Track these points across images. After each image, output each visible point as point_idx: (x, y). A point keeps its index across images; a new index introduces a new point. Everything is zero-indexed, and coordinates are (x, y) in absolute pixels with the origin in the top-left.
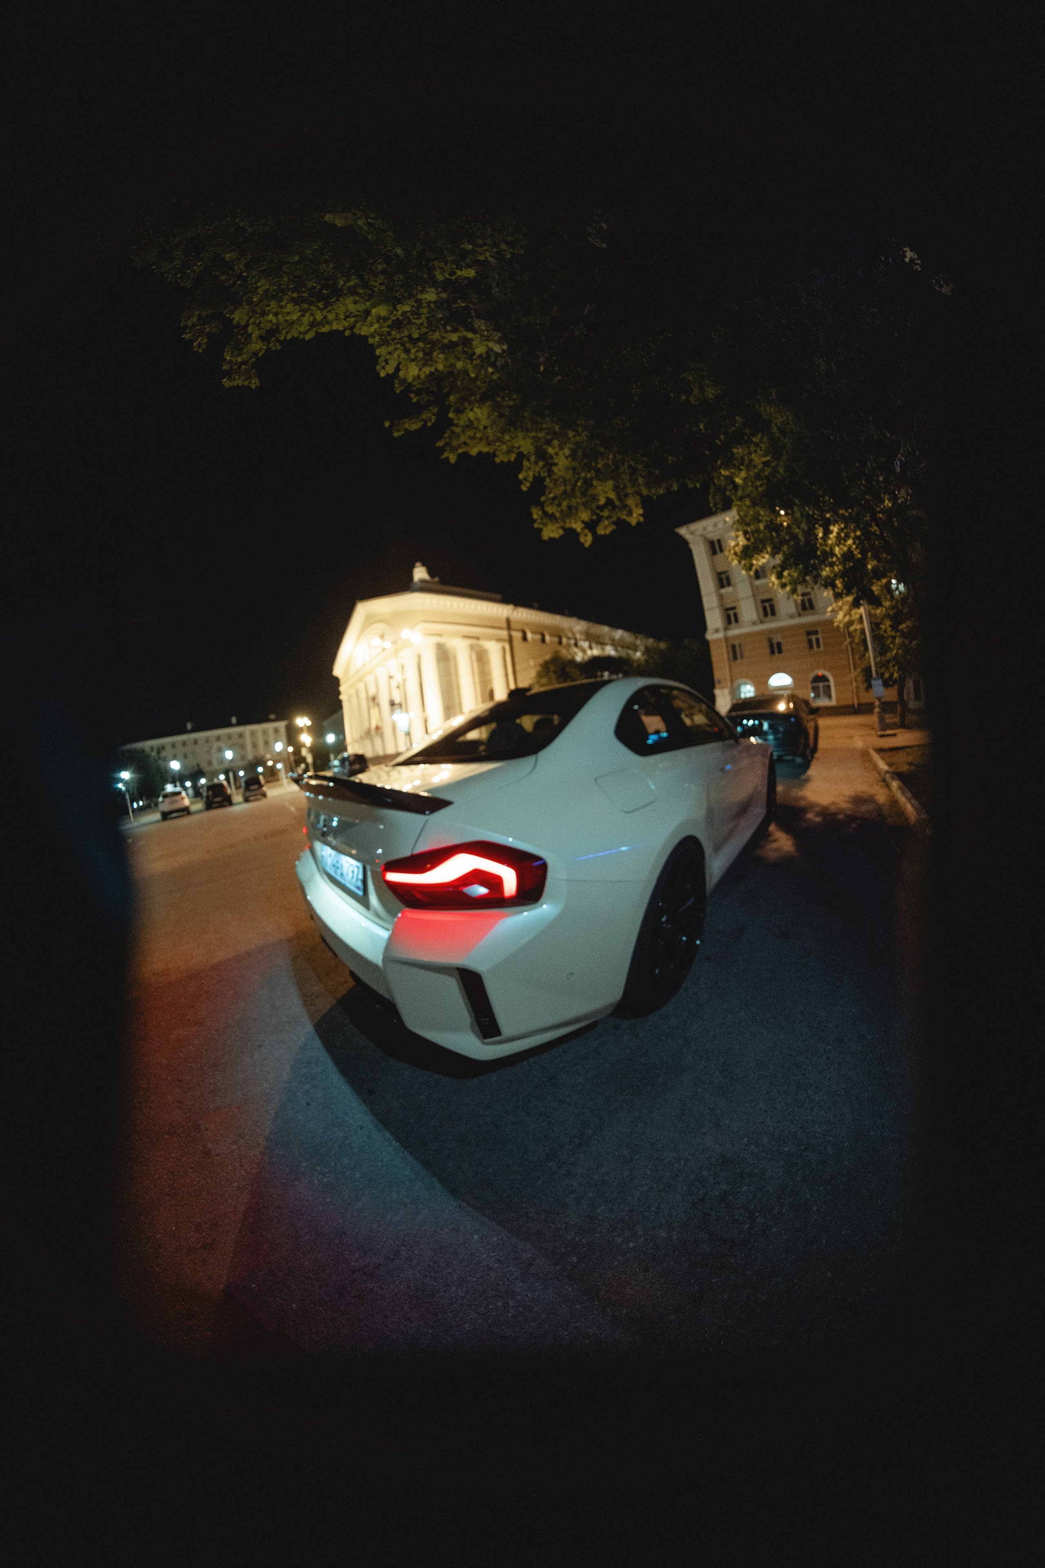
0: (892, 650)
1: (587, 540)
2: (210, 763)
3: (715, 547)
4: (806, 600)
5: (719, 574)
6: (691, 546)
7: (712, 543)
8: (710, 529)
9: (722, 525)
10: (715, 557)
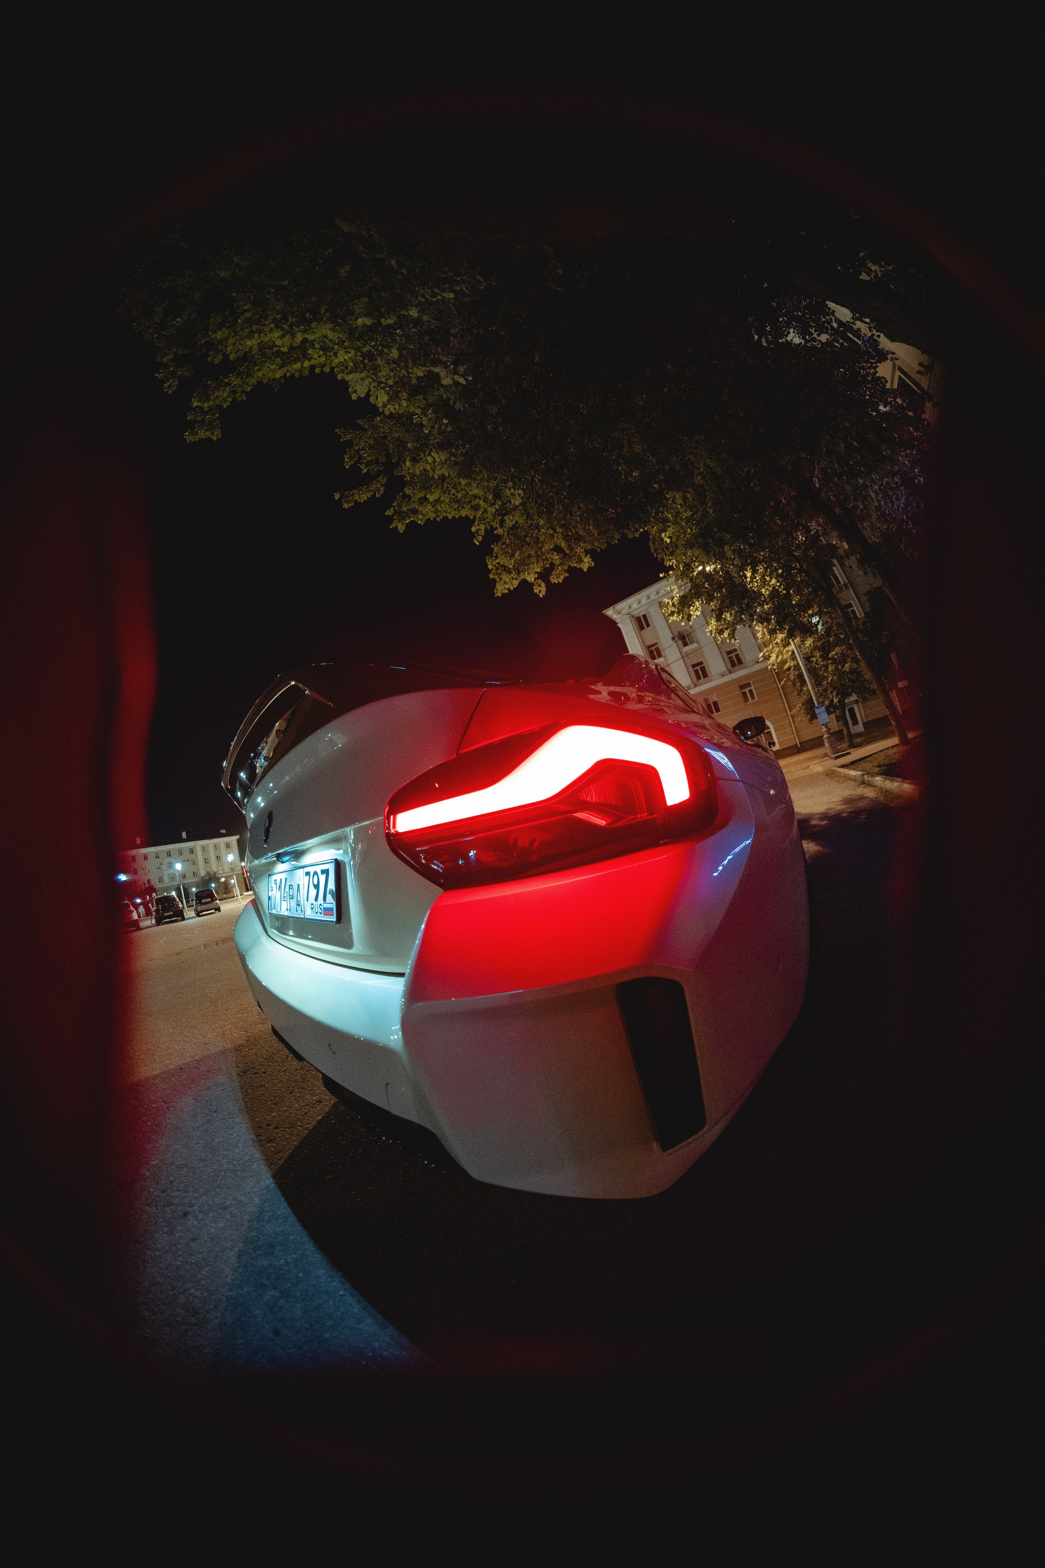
0: (827, 678)
1: (541, 590)
2: (161, 880)
3: (642, 623)
4: (734, 657)
5: (649, 647)
6: (619, 625)
7: (638, 619)
8: (635, 606)
9: (646, 600)
10: (643, 632)
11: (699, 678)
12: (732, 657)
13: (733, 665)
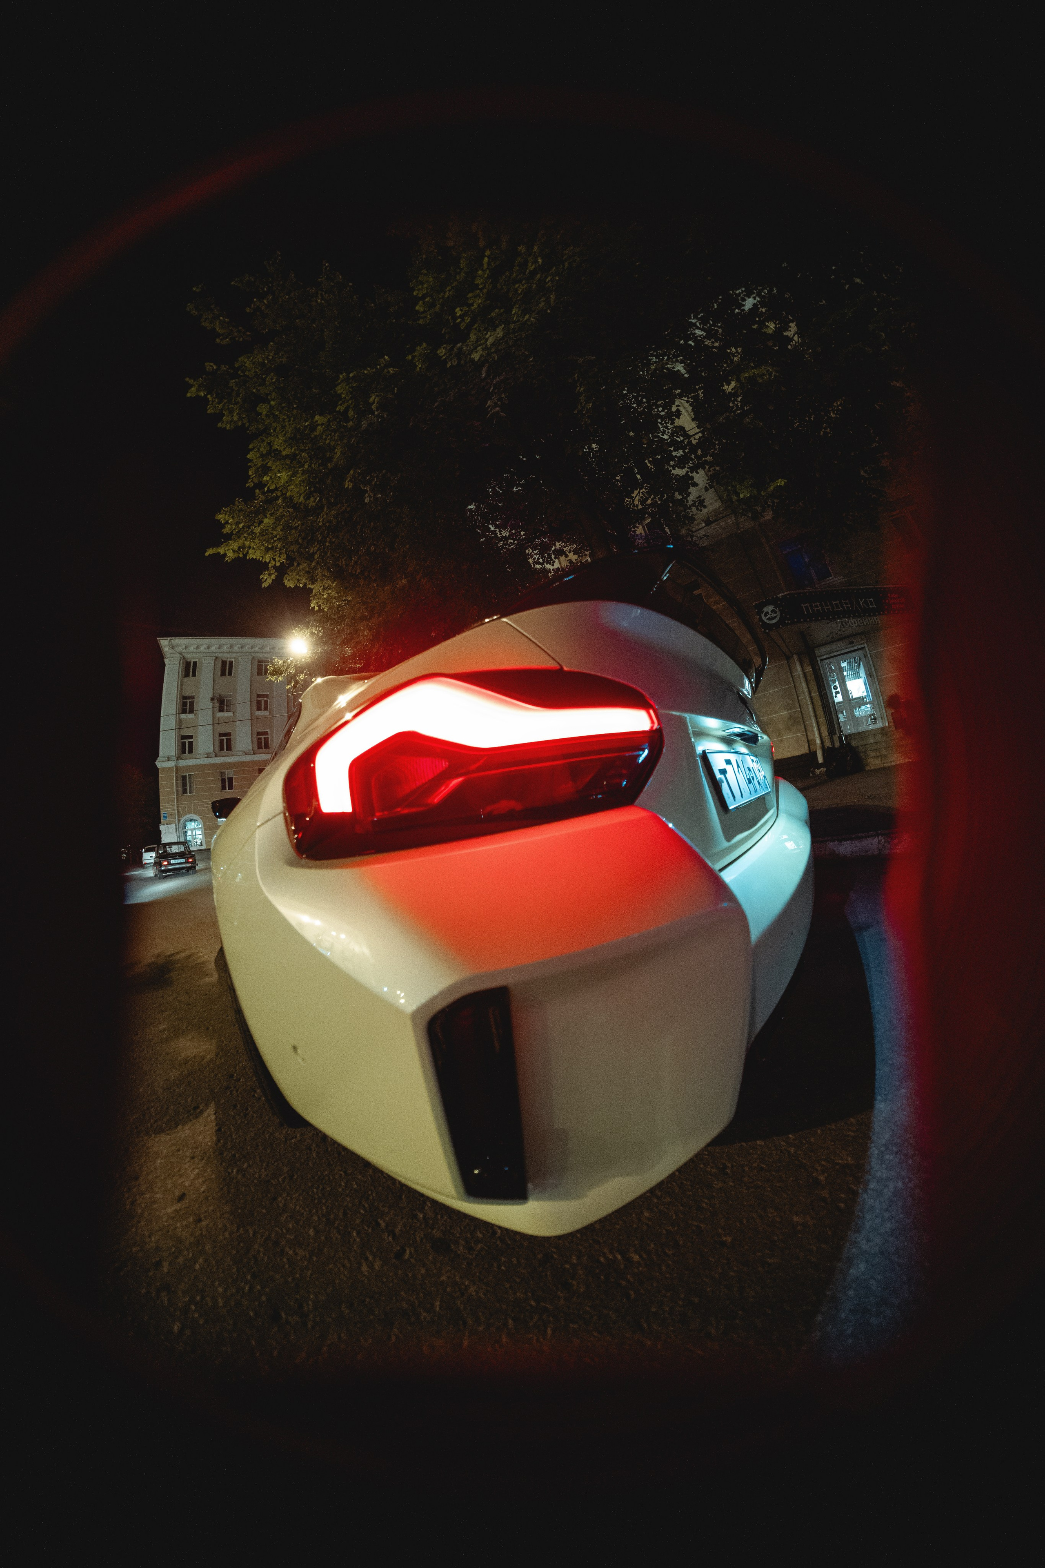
3: (189, 669)
4: (263, 739)
5: (185, 698)
6: (166, 661)
7: (187, 664)
8: (191, 649)
9: (205, 649)
10: (186, 679)
11: (221, 749)
12: (261, 739)
13: (259, 747)
